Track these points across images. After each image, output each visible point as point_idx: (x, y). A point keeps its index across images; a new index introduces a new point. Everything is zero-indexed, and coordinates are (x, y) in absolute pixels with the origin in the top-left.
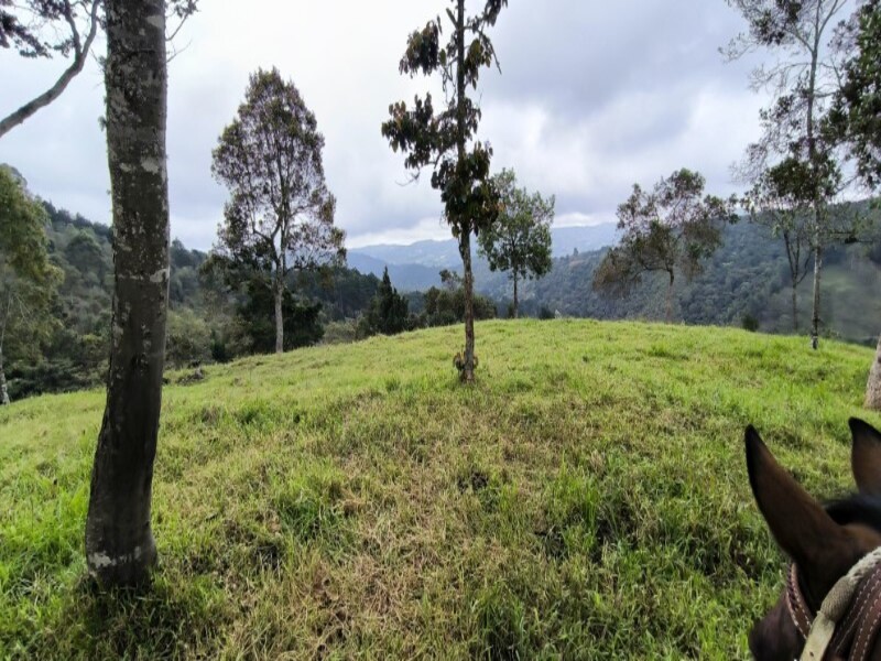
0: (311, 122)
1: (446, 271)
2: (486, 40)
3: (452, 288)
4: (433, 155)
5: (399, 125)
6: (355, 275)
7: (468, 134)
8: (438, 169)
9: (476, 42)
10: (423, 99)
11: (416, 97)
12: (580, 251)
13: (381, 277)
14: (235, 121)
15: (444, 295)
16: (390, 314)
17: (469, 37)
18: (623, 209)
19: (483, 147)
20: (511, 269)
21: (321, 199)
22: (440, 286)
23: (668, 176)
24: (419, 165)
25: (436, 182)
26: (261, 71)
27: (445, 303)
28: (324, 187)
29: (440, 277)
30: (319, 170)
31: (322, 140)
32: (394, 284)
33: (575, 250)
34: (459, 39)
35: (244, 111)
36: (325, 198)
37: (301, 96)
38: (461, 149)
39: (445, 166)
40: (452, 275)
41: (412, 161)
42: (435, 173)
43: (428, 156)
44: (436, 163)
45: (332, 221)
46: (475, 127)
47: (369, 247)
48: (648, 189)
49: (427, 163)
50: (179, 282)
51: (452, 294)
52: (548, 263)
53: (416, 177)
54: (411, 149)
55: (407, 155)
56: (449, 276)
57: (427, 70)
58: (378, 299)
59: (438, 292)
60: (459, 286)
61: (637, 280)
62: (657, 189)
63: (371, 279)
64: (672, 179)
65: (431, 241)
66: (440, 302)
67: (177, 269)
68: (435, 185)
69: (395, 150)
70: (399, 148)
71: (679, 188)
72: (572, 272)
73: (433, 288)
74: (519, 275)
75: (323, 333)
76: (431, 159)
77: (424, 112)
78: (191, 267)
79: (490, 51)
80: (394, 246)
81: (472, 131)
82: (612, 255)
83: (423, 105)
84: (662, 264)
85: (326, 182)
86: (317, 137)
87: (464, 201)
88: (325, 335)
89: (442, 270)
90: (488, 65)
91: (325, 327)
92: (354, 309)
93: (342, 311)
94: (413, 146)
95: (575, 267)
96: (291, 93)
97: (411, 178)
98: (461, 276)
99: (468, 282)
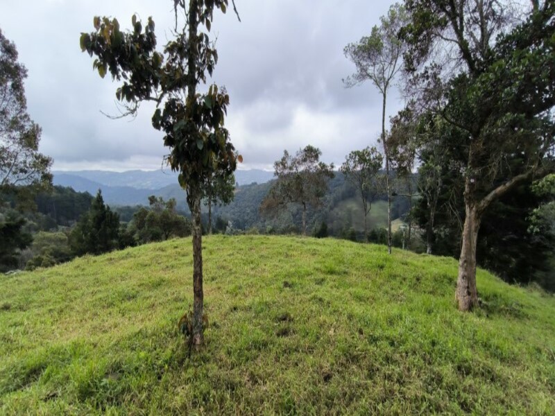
1: (153, 197)
3: (158, 209)
4: (156, 92)
5: (107, 42)
6: (70, 192)
7: (201, 75)
8: (162, 107)
11: (134, 18)
12: (240, 184)
13: (95, 195)
15: (152, 216)
16: (102, 226)
18: (277, 164)
19: (219, 92)
21: (23, 127)
22: (148, 207)
24: (137, 98)
25: (158, 121)
27: (153, 221)
28: (26, 116)
29: (149, 201)
30: (21, 99)
31: (25, 72)
32: (106, 202)
38: (192, 91)
39: (171, 105)
40: (159, 200)
41: (127, 93)
42: (158, 111)
43: (148, 91)
44: (159, 101)
45: (36, 148)
46: (210, 69)
47: (85, 172)
48: (293, 154)
49: (148, 98)
51: (158, 215)
52: (232, 196)
53: (133, 111)
54: (126, 78)
55: (120, 84)
56: (156, 200)
58: (91, 214)
59: (146, 212)
60: (164, 208)
63: (86, 197)
65: (140, 171)
66: (149, 220)
68: (156, 126)
69: (102, 74)
70: (109, 73)
74: (212, 203)
75: (32, 241)
76: (153, 95)
77: (145, 39)
80: (108, 172)
81: (206, 72)
82: (273, 192)
83: (143, 32)
84: (301, 199)
85: (28, 111)
86: (17, 67)
87: (200, 147)
88: (34, 243)
89: (151, 195)
90: (224, 10)
91: (34, 235)
92: (68, 218)
93: (55, 221)
94: (129, 74)
95: (237, 194)
97: (125, 111)
98: (166, 200)
99: (171, 204)
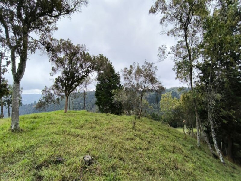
9: (4, 69)
18: (43, 90)
48: (48, 87)
61: (48, 106)
71: (55, 87)
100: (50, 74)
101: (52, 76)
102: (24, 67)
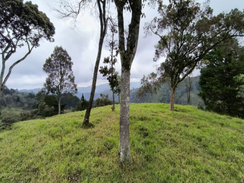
0: (70, 59)
2: (116, 59)
3: (103, 98)
8: (108, 77)
9: (114, 59)
10: (106, 66)
12: (135, 88)
14: (49, 58)
15: (101, 100)
17: (113, 58)
18: (142, 80)
20: (118, 93)
22: (100, 98)
23: (149, 74)
25: (108, 79)
26: (57, 46)
27: (102, 102)
28: (72, 74)
29: (100, 96)
30: (71, 70)
31: (73, 63)
32: (85, 98)
33: (133, 88)
34: (112, 59)
35: (52, 55)
36: (72, 77)
37: (68, 53)
38: (112, 74)
45: (74, 82)
46: (114, 71)
48: (146, 76)
50: (5, 100)
51: (103, 100)
53: (105, 78)
55: (103, 75)
56: (103, 95)
57: (107, 63)
59: (100, 99)
60: (105, 97)
61: (145, 95)
62: (148, 76)
64: (150, 74)
66: (101, 101)
67: (4, 95)
70: (102, 73)
71: (152, 76)
72: (133, 94)
73: (98, 98)
76: (107, 75)
77: (106, 68)
78: (10, 95)
79: (117, 61)
82: (140, 89)
84: (150, 91)
86: (71, 63)
89: (101, 94)
90: (116, 63)
95: (133, 93)
96: (65, 52)
98: (106, 95)
99: (107, 96)
100: (154, 59)
101: (155, 62)
102: (136, 36)
